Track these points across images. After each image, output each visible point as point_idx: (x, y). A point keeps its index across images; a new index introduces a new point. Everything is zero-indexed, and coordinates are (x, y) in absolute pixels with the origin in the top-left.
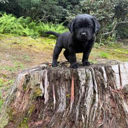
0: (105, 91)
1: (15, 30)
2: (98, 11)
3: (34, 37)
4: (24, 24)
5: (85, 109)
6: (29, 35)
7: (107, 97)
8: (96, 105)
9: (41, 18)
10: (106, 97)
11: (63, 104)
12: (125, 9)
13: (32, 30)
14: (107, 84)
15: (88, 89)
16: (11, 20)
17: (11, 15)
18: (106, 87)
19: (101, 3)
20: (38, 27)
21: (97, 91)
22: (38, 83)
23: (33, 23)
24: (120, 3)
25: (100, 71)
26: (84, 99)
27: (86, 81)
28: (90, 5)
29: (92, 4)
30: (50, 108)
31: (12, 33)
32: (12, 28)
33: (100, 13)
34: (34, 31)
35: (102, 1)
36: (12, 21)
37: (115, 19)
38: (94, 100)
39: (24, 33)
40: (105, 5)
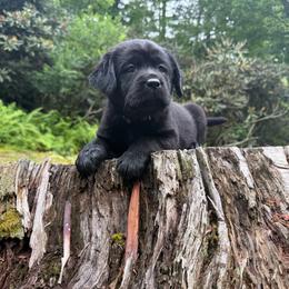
0: (251, 218)
1: (19, 138)
2: (209, 93)
3: (64, 153)
4: (42, 125)
5: (178, 275)
6: (52, 150)
7: (260, 236)
8: (223, 258)
9: (82, 115)
10: (259, 238)
11: (95, 264)
12: (271, 92)
13: (61, 139)
14: (253, 194)
15: (188, 207)
16: (12, 115)
17: (14, 104)
18: (252, 203)
19: (216, 77)
20: (74, 132)
21: (221, 215)
22: (11, 191)
23: (63, 122)
24: (259, 81)
25: (225, 158)
26: (172, 242)
27: (182, 182)
28: (191, 81)
29: (195, 79)
30: (47, 281)
31: (13, 144)
32: (13, 134)
33: (215, 97)
34: (66, 140)
35: (216, 73)
36: (14, 119)
37: (251, 109)
38: (213, 245)
39: (41, 144)
40: (225, 80)
